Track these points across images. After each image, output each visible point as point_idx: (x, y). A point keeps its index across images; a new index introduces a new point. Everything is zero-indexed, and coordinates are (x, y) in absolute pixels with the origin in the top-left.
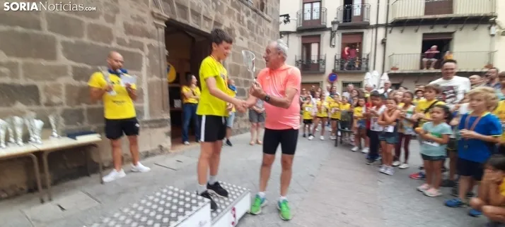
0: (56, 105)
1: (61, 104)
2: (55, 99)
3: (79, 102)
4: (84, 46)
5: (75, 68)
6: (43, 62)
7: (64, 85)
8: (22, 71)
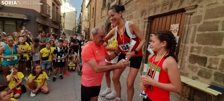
0: (213, 68)
1: (216, 69)
2: (214, 66)
7: (221, 59)
8: (202, 50)
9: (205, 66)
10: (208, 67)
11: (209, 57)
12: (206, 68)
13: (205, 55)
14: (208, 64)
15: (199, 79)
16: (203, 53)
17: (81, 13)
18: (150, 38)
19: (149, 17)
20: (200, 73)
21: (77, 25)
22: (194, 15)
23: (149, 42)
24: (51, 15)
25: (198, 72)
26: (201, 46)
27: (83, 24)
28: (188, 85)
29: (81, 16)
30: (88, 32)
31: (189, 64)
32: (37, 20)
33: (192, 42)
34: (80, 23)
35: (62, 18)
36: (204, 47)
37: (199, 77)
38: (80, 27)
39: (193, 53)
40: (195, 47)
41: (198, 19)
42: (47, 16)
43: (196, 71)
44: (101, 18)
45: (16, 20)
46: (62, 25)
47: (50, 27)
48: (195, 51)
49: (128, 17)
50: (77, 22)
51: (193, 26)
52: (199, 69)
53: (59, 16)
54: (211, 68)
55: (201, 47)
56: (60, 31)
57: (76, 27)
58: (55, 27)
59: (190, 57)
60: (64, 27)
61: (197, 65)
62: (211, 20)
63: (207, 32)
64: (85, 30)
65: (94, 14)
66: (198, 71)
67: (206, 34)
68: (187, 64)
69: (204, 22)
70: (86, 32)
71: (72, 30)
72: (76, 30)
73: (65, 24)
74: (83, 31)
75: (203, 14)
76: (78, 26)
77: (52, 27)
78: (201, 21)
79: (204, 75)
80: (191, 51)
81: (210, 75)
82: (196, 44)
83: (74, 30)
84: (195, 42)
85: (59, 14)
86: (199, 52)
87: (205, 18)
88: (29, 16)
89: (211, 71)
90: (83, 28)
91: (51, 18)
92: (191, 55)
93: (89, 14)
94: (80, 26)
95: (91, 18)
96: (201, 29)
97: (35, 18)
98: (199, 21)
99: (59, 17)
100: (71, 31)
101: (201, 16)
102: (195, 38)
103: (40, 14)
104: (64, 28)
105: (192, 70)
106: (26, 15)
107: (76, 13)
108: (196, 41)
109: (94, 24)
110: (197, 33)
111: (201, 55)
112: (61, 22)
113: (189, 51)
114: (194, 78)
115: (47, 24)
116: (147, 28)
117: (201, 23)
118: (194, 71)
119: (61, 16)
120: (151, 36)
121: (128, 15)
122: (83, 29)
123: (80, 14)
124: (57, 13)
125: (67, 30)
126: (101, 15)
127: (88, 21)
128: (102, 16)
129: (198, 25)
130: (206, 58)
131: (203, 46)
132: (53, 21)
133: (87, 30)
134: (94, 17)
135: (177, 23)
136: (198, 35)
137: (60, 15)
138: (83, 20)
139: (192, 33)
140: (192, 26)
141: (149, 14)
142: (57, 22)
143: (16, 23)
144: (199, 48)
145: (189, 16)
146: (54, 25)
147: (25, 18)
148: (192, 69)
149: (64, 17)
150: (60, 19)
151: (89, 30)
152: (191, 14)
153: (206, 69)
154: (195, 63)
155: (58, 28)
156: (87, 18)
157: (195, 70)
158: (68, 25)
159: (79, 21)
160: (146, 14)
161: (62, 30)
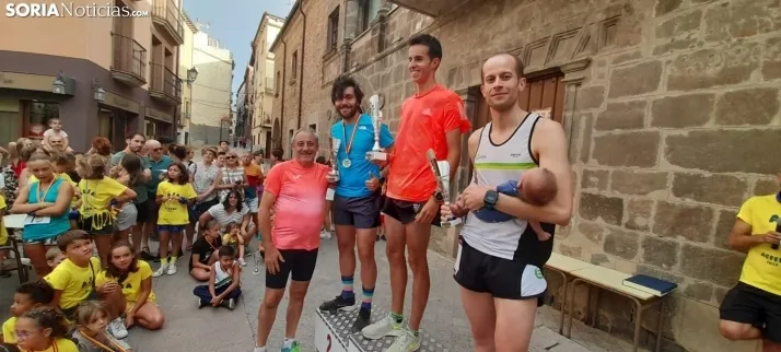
0: (639, 228)
1: (646, 228)
2: (640, 221)
3: (673, 232)
4: (705, 138)
5: (679, 176)
6: (637, 170)
7: (656, 202)
8: (610, 181)
9: (619, 223)
10: (627, 226)
11: (626, 199)
12: (623, 228)
13: (617, 194)
14: (625, 219)
15: (608, 261)
16: (614, 188)
17: (251, 68)
19: (469, 88)
20: (609, 245)
21: (235, 109)
22: (585, 86)
24: (148, 79)
25: (603, 242)
26: (604, 168)
27: (257, 104)
28: (575, 277)
29: (250, 76)
30: (274, 134)
31: (581, 220)
32: (101, 95)
33: (585, 159)
34: (246, 101)
35: (184, 85)
36: (615, 173)
37: (610, 257)
38: (245, 117)
39: (589, 190)
40: (592, 173)
41: (595, 97)
42: (134, 81)
43: (600, 238)
44: (323, 87)
46: (183, 106)
47: (141, 118)
48: (593, 185)
49: (408, 85)
50: (234, 98)
51: (585, 114)
52: (606, 233)
53: (174, 78)
54: (634, 228)
55: (607, 172)
56: (175, 130)
57: (231, 116)
58: (160, 116)
59: (582, 200)
60: (188, 117)
61: (600, 221)
62: (625, 100)
63: (617, 132)
64: (264, 127)
65: (299, 72)
66: (603, 238)
67: (616, 136)
68: (576, 222)
69: (609, 106)
70: (269, 134)
71: (217, 125)
72: (231, 124)
73: (194, 108)
74: (259, 129)
75: (606, 84)
76: (239, 113)
77: (146, 118)
78: (603, 100)
79: (618, 249)
80: (585, 184)
81: (634, 246)
82: (593, 165)
83: (225, 126)
84: (591, 157)
85: (174, 72)
86: (602, 186)
87: (611, 95)
88: (73, 80)
89: (636, 235)
90: (257, 119)
91: (146, 87)
92: (585, 194)
93: (279, 73)
94: (246, 110)
95: (287, 87)
96: (603, 124)
97: (94, 89)
98: (596, 104)
99: (174, 83)
100: (214, 129)
101: (601, 90)
102: (592, 149)
103: (110, 74)
104: (187, 121)
105: (590, 238)
106: (60, 79)
107: (233, 68)
108: (594, 157)
109: (297, 106)
110: (596, 133)
111: (608, 193)
112: (178, 100)
113: (579, 185)
114: (596, 260)
115: (133, 108)
117: (603, 107)
118: (595, 240)
119: (179, 81)
121: (408, 81)
122: (258, 123)
123: (248, 70)
124: (168, 70)
125: (200, 125)
126: (323, 78)
127: (277, 95)
128: (326, 80)
129: (596, 112)
130: (619, 202)
131: (612, 169)
132: (153, 98)
133: (272, 125)
134: (298, 82)
135: (546, 107)
136: (596, 139)
137: (177, 77)
138: (259, 92)
139: (581, 134)
140: (581, 115)
141: (470, 79)
142: (168, 99)
143: (24, 104)
144: (602, 175)
145: (573, 89)
146: (154, 111)
147: (58, 91)
148: (590, 232)
149: (190, 80)
150: (178, 90)
151: (279, 124)
152: (578, 83)
153: (622, 233)
154: (596, 216)
155: (169, 118)
156: (271, 85)
157: (596, 237)
158: (202, 109)
159: (242, 96)
160: (460, 81)
161: (182, 127)
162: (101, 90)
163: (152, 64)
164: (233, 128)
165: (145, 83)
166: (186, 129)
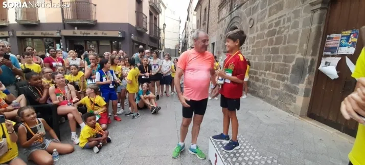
17: (188, 22)
18: (326, 43)
21: (181, 41)
23: (325, 53)
24: (148, 28)
27: (189, 37)
29: (187, 26)
32: (133, 37)
34: (185, 37)
35: (162, 31)
38: (185, 44)
42: (144, 30)
44: (219, 22)
45: (111, 39)
46: (162, 43)
47: (147, 46)
50: (181, 36)
53: (158, 29)
56: (159, 50)
57: (180, 44)
58: (153, 45)
60: (163, 45)
71: (174, 48)
72: (180, 48)
73: (166, 42)
76: (183, 43)
77: (149, 46)
83: (177, 49)
85: (158, 26)
88: (124, 32)
91: (148, 33)
94: (185, 40)
95: (202, 26)
97: (131, 34)
99: (158, 31)
100: (173, 50)
103: (136, 28)
104: (163, 48)
106: (120, 31)
112: (160, 38)
116: (320, 23)
119: (160, 30)
120: (330, 38)
124: (156, 25)
126: (219, 18)
132: (151, 37)
134: (207, 23)
142: (156, 38)
143: (111, 43)
146: (151, 43)
147: (120, 36)
149: (164, 29)
150: (160, 34)
155: (156, 46)
156: (195, 27)
158: (169, 42)
159: (184, 34)
161: (161, 50)
162: (133, 35)
163: (150, 23)
164: (180, 49)
165: (147, 31)
166: (163, 50)
